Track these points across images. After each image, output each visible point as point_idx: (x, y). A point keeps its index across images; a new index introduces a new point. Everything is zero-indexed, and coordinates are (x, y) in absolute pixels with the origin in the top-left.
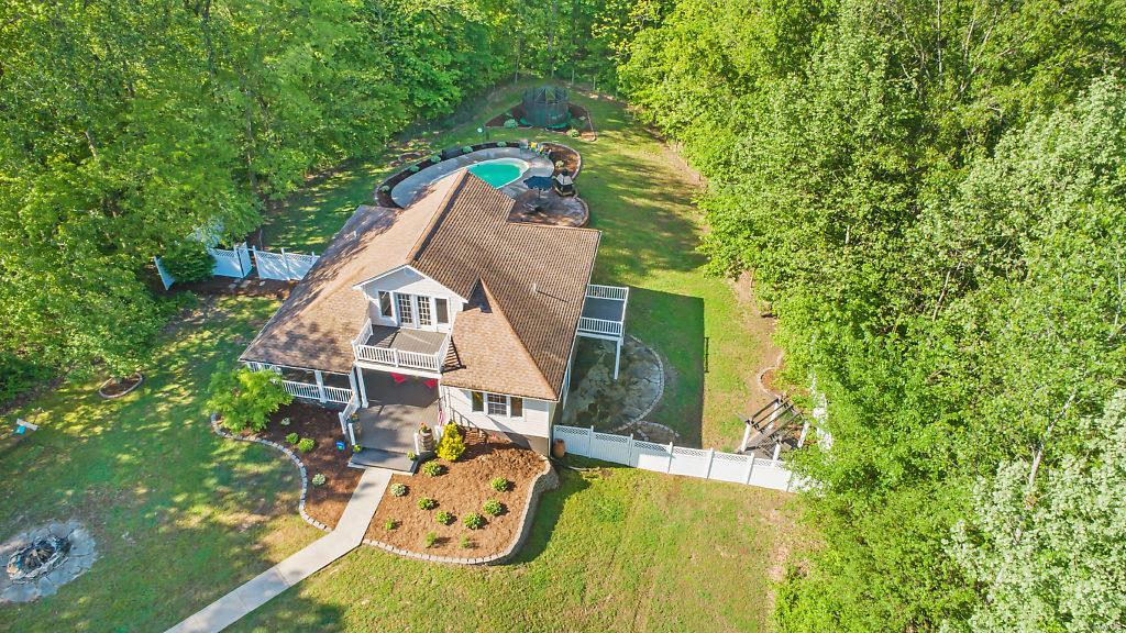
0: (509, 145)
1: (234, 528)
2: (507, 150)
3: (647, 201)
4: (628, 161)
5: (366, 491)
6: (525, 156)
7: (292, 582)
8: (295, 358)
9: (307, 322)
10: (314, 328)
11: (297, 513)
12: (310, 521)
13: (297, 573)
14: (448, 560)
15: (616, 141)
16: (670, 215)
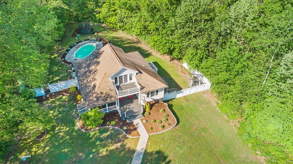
0: (85, 40)
1: (117, 149)
2: (86, 42)
3: (127, 45)
4: (115, 37)
5: (138, 125)
6: (92, 42)
7: (143, 151)
8: (101, 103)
9: (99, 92)
10: (102, 93)
11: (128, 138)
12: (133, 137)
13: (142, 149)
14: (168, 129)
15: (107, 33)
16: (134, 47)
